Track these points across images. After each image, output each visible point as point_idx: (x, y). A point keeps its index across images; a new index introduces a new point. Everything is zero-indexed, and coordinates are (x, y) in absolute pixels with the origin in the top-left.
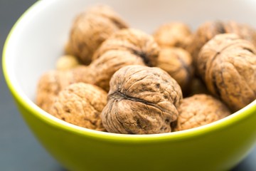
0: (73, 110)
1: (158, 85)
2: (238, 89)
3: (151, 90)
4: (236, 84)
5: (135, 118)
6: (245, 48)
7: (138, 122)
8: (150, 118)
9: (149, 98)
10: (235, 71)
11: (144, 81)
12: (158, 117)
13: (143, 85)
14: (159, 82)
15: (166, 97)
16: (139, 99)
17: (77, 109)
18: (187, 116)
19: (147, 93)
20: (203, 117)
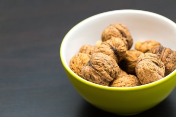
0: (75, 63)
1: (103, 64)
2: (142, 78)
3: (99, 65)
4: (142, 75)
5: (89, 74)
6: (153, 62)
7: (90, 77)
8: (95, 77)
9: (97, 68)
10: (143, 70)
11: (98, 61)
12: (99, 77)
13: (97, 62)
14: (105, 63)
15: (105, 70)
16: (93, 67)
17: (76, 63)
18: (118, 82)
19: (97, 66)
20: (124, 84)
